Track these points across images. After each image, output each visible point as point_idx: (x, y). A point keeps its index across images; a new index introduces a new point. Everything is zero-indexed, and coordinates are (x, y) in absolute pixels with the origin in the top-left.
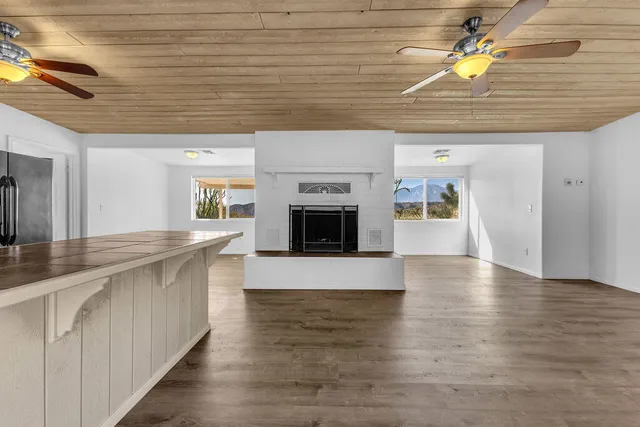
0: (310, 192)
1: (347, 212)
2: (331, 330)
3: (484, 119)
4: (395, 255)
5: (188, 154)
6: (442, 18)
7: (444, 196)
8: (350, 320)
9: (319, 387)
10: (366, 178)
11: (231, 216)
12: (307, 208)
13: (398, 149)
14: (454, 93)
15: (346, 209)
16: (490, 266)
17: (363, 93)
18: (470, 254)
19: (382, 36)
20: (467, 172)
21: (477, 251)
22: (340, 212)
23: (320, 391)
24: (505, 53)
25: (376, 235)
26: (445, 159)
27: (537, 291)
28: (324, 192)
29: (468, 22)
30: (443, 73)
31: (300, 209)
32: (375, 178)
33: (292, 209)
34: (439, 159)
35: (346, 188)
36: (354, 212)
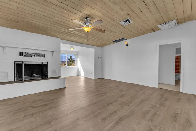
0: (25, 56)
1: (43, 64)
2: (46, 105)
3: (85, 41)
4: (61, 77)
6: (81, 15)
7: (69, 59)
8: (52, 100)
9: (51, 122)
10: (51, 53)
13: (62, 45)
14: (79, 33)
15: (43, 63)
16: (83, 77)
17: (54, 25)
18: (78, 75)
19: (65, 11)
20: (77, 53)
21: (80, 74)
22: (41, 64)
23: (52, 123)
24: (94, 28)
25: (55, 72)
26: (73, 49)
27: (94, 82)
28: (33, 56)
29: (87, 18)
30: (81, 28)
31: (21, 63)
32: (54, 53)
33: (15, 63)
34: (71, 49)
35: (43, 56)
36: (46, 64)
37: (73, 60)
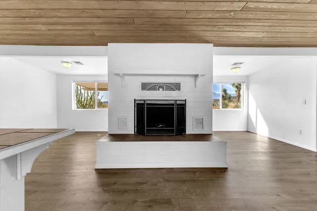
0: (149, 89)
1: (178, 105)
5: (65, 64)
10: (192, 80)
11: (98, 107)
12: (148, 102)
15: (178, 102)
18: (249, 130)
20: (247, 79)
22: (173, 105)
25: (200, 122)
26: (237, 70)
28: (161, 89)
31: (142, 102)
32: (200, 79)
33: (137, 102)
34: (233, 70)
35: (177, 87)
36: (184, 105)
37: (230, 96)
